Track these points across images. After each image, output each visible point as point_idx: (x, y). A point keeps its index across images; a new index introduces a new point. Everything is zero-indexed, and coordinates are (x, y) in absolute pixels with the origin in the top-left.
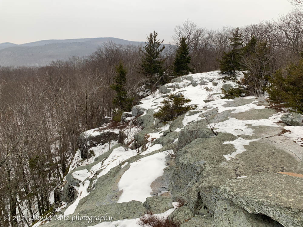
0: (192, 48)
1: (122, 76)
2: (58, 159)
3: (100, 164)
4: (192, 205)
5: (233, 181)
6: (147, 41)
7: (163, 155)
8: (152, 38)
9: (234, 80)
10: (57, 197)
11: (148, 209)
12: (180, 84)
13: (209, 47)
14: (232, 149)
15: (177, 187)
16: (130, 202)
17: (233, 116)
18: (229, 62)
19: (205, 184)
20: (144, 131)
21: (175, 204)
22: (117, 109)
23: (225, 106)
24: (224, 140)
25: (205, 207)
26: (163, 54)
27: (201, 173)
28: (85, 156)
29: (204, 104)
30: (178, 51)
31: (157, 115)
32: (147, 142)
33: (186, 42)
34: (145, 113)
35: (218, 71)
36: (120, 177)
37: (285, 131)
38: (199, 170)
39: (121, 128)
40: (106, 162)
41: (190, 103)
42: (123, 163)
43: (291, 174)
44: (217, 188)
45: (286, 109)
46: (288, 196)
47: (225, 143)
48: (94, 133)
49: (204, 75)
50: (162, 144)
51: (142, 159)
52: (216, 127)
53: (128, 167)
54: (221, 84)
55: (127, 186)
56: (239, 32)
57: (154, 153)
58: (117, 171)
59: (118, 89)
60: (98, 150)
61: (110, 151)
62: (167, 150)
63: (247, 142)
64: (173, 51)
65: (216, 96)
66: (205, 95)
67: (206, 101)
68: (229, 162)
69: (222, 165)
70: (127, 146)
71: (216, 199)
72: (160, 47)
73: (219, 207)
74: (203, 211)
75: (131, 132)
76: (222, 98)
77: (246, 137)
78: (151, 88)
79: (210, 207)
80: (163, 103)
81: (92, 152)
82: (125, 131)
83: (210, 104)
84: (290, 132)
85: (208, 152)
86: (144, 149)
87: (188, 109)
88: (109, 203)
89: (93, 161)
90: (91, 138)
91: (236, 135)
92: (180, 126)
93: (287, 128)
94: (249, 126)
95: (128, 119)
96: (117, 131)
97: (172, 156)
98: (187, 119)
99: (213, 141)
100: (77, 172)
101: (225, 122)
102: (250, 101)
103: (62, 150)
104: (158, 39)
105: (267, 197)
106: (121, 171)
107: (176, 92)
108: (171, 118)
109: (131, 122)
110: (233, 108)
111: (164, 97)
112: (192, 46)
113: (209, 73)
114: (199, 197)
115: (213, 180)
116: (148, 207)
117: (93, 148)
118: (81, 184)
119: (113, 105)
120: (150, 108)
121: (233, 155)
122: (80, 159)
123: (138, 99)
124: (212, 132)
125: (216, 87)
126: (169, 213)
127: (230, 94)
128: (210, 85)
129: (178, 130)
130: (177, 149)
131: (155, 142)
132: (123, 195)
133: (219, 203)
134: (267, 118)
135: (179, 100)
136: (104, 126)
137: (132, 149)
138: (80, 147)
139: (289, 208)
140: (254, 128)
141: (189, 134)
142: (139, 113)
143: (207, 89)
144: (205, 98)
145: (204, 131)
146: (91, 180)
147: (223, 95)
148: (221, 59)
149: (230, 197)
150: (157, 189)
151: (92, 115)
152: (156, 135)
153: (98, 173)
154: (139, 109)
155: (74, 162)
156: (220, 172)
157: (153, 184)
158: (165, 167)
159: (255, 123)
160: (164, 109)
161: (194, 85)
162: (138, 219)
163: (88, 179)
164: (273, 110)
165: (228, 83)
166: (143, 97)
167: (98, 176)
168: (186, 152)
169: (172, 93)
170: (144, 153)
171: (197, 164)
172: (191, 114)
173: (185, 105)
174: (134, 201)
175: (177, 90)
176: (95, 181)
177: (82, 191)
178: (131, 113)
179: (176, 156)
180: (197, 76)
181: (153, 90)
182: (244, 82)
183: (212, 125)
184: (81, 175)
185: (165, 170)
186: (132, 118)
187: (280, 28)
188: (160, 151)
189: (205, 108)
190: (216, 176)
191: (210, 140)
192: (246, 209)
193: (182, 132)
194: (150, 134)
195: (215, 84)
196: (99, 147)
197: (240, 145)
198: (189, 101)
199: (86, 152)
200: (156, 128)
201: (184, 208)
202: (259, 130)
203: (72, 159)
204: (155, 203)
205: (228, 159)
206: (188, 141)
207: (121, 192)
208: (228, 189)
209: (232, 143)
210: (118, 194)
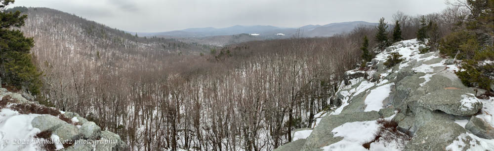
0: (402, 26)
1: (366, 43)
2: (333, 83)
3: (355, 89)
4: (404, 111)
5: (424, 97)
6: (379, 22)
7: (388, 85)
8: (382, 21)
9: (424, 44)
10: (332, 102)
11: (381, 115)
12: (397, 46)
13: (410, 25)
14: (424, 80)
15: (396, 103)
16: (371, 112)
17: (424, 63)
18: (421, 34)
19: (410, 100)
20: (378, 73)
21: (396, 112)
22: (363, 60)
23: (420, 58)
24: (420, 76)
25: (411, 112)
26: (387, 30)
27: (409, 95)
28: (346, 84)
29: (410, 57)
30: (395, 28)
31: (385, 64)
32: (380, 78)
33: (399, 23)
34: (379, 63)
35: (415, 39)
36: (366, 97)
37: (447, 68)
38: (407, 93)
39: (366, 71)
40: (358, 88)
41: (402, 57)
42: (367, 90)
43: (449, 88)
44: (416, 101)
45: (447, 57)
46: (447, 99)
47: (420, 77)
48: (351, 72)
49: (409, 41)
50: (388, 79)
51: (377, 88)
52: (416, 69)
53: (369, 92)
54: (418, 46)
55: (369, 102)
56: (424, 18)
57: (384, 84)
58: (364, 94)
59: (364, 49)
60: (354, 82)
61: (360, 83)
62: (391, 83)
63: (431, 76)
64: (392, 28)
65: (416, 52)
66: (410, 52)
67: (411, 56)
68: (422, 87)
69: (419, 89)
70: (369, 80)
71: (416, 107)
72: (386, 26)
73: (418, 111)
74: (410, 113)
75: (371, 73)
76: (419, 54)
77: (431, 73)
78: (382, 48)
79: (413, 111)
80: (388, 57)
81: (350, 82)
82: (368, 72)
83: (413, 57)
84: (449, 68)
85: (412, 83)
86: (378, 82)
87: (401, 60)
88: (360, 111)
89: (350, 87)
90: (350, 75)
91: (425, 73)
92: (397, 70)
93: (448, 66)
94: (431, 67)
95: (369, 66)
96: (363, 72)
97: (394, 86)
98: (401, 66)
99: (414, 77)
100: (343, 92)
101: (420, 67)
102: (431, 55)
103: (336, 79)
104: (385, 22)
105: (439, 101)
106: (366, 94)
107: (395, 51)
108: (393, 65)
109: (371, 68)
110: (424, 59)
111: (388, 54)
112: (402, 25)
113: (412, 40)
114: (408, 107)
115: (414, 97)
116: (381, 114)
117: (351, 80)
118: (344, 98)
119: (362, 58)
120: (381, 60)
121: (424, 83)
122: (344, 85)
123: (374, 55)
124: (414, 72)
125: (415, 48)
126: (392, 117)
127: (423, 51)
128: (412, 47)
129: (397, 72)
130: (396, 82)
131: (384, 78)
132: (367, 107)
133: (417, 109)
134: (439, 62)
135: (396, 55)
136: (357, 69)
137: (372, 82)
138: (344, 79)
139: (447, 104)
140: (434, 68)
141: (402, 74)
142: (375, 63)
143: (411, 49)
144: (410, 54)
145: (410, 72)
146: (350, 97)
147: (419, 52)
148: (417, 32)
149: (422, 105)
150: (386, 104)
151: (351, 63)
152: (385, 75)
153: (353, 94)
154: (375, 60)
155: (341, 86)
156: (417, 93)
157: (384, 102)
158: (390, 92)
159: (434, 65)
160: (389, 60)
161: (404, 47)
162: (376, 121)
163: (348, 96)
164: (442, 58)
165: (421, 45)
166: (377, 54)
167: (354, 95)
168: (401, 84)
169: (393, 51)
170: (378, 85)
171: (406, 90)
172: (403, 63)
173: (400, 58)
174: (373, 111)
175: (395, 50)
176: (352, 98)
177: (345, 103)
178: (371, 63)
179: (395, 86)
180: (405, 42)
181: (383, 50)
182: (429, 44)
183: (413, 69)
184: (345, 94)
185: (390, 93)
186: (372, 65)
187: (442, 16)
188: (387, 83)
189: (410, 59)
190: (416, 96)
191: (412, 77)
192: (431, 109)
193: (398, 73)
194: (382, 74)
195: (415, 46)
196: (354, 79)
197: (427, 78)
198: (402, 56)
199: (347, 82)
200: (384, 71)
201: (401, 114)
202: (436, 68)
203: (340, 84)
204: (385, 112)
205: (422, 86)
206: (402, 78)
207: (366, 106)
208: (421, 101)
209: (424, 77)
210: (364, 106)
